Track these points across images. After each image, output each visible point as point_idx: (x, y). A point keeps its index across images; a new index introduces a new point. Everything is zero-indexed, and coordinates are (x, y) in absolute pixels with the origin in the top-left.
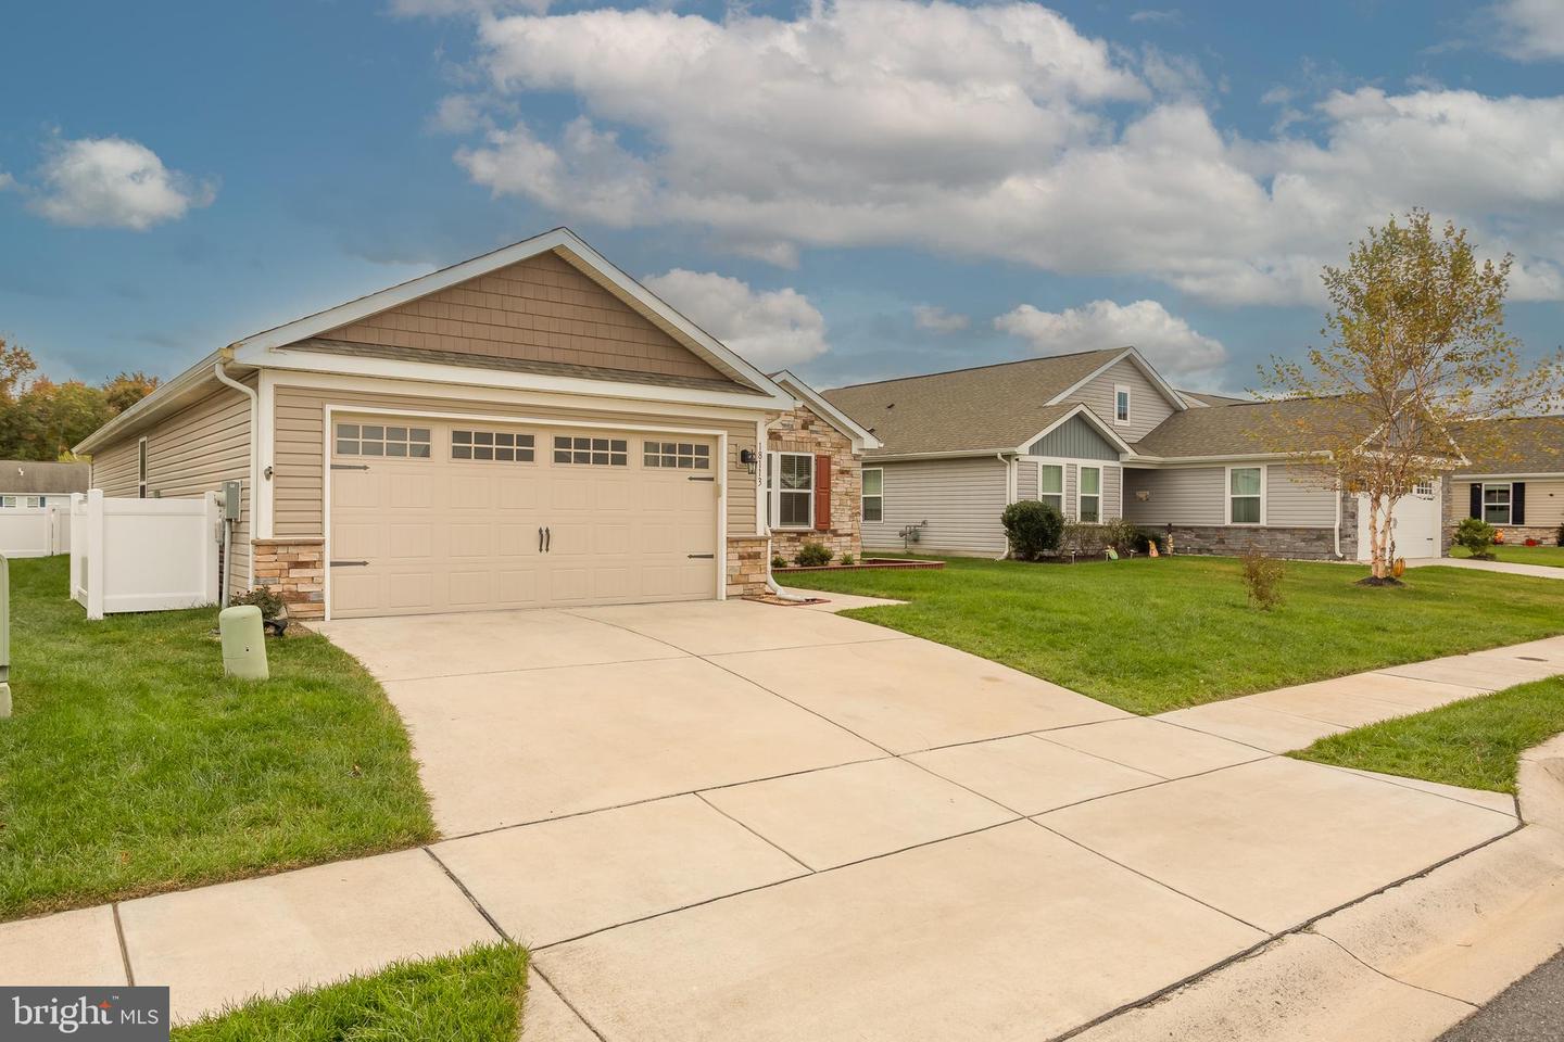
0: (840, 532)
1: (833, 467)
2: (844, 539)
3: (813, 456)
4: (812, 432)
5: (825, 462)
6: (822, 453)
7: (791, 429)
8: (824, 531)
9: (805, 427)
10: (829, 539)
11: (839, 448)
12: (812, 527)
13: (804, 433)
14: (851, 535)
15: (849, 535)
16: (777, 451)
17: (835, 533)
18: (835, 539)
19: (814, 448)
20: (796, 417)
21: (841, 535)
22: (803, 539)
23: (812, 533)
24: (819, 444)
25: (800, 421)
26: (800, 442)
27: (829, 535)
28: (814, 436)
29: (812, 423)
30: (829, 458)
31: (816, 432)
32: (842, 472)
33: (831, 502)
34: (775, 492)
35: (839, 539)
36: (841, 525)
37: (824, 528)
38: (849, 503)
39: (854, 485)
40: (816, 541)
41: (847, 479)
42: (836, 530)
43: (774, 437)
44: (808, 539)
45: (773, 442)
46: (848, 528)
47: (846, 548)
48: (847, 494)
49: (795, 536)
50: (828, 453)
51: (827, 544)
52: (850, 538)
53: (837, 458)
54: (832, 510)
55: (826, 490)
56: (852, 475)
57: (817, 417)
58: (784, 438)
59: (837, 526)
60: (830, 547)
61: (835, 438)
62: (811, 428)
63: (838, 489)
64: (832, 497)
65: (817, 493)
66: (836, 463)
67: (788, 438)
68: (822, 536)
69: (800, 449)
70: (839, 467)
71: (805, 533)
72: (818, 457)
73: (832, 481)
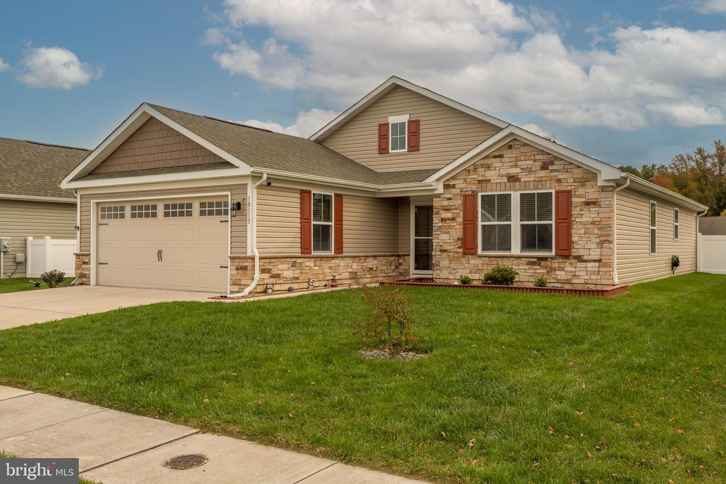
0: (585, 258)
1: (574, 200)
2: (589, 264)
3: (553, 191)
4: (552, 171)
5: (565, 197)
6: (563, 188)
7: (530, 171)
8: (567, 257)
9: (544, 167)
10: (571, 264)
11: (583, 182)
12: (553, 253)
13: (543, 173)
14: (599, 261)
15: (595, 261)
16: (516, 190)
17: (579, 259)
18: (579, 264)
19: (554, 184)
20: (535, 161)
21: (586, 261)
22: (543, 263)
23: (552, 258)
24: (559, 181)
25: (539, 164)
26: (539, 182)
27: (573, 261)
28: (553, 175)
29: (552, 163)
30: (569, 192)
31: (557, 171)
32: (587, 204)
33: (573, 231)
34: (516, 224)
35: (584, 264)
36: (587, 252)
37: (565, 253)
38: (596, 231)
39: (601, 215)
40: (556, 265)
41: (593, 209)
42: (580, 256)
43: (512, 179)
44: (548, 263)
45: (512, 184)
46: (595, 254)
47: (593, 273)
48: (593, 223)
49: (535, 260)
50: (569, 188)
51: (568, 268)
52: (597, 264)
53: (581, 191)
54: (575, 238)
55: (566, 220)
56: (600, 206)
57: (556, 158)
58: (522, 180)
59: (581, 253)
60: (573, 272)
61: (578, 173)
62: (551, 167)
63: (583, 220)
64: (575, 227)
65: (557, 223)
66: (580, 196)
67: (526, 179)
68: (564, 261)
69: (540, 187)
70: (583, 200)
71: (545, 259)
72: (557, 192)
73: (575, 212)
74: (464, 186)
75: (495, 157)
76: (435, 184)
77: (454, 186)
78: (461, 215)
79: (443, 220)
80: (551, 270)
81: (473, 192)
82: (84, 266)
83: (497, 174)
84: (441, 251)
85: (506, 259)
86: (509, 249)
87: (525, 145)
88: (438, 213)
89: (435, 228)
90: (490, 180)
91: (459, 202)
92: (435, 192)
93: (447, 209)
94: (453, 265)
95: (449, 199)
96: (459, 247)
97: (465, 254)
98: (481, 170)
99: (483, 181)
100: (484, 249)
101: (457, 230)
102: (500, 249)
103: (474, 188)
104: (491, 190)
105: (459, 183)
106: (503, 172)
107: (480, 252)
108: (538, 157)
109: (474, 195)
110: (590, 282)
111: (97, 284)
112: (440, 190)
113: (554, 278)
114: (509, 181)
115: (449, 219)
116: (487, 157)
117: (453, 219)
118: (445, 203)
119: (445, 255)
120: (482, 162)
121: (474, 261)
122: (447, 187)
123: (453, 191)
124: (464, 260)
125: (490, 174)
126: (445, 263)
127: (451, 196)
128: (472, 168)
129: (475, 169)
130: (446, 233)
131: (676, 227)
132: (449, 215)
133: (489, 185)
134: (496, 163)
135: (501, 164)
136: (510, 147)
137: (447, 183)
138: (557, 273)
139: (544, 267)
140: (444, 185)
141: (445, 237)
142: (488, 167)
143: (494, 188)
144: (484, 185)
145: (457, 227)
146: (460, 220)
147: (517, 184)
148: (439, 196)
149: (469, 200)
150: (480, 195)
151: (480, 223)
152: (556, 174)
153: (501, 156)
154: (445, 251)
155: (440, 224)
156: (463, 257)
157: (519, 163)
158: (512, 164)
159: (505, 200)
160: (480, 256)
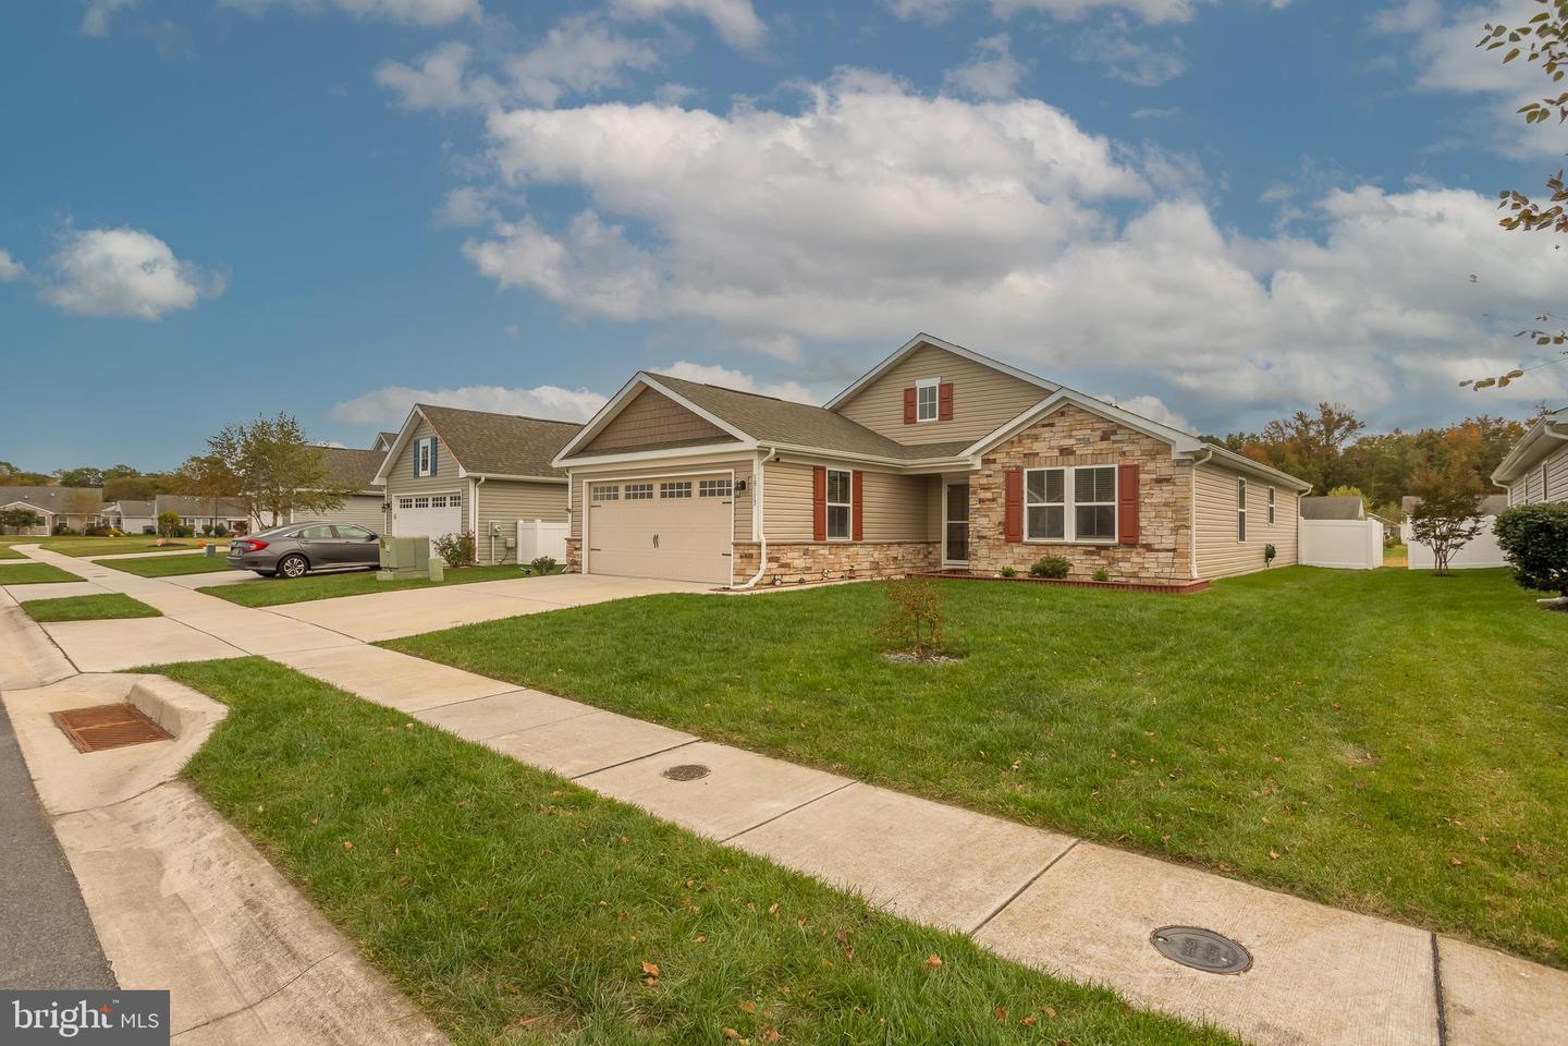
0: (1156, 547)
1: (1142, 476)
2: (1161, 555)
3: (1116, 466)
4: (1114, 442)
5: (1131, 474)
6: (1128, 463)
7: (1087, 442)
8: (1133, 545)
9: (1105, 437)
10: (1138, 553)
11: (1152, 455)
12: (1117, 541)
13: (1104, 445)
14: (1174, 550)
15: (1168, 550)
16: (1070, 466)
17: (1149, 548)
18: (1148, 555)
19: (1117, 458)
20: (1093, 430)
21: (1157, 551)
22: (1103, 553)
23: (1115, 547)
24: (1123, 454)
25: (1099, 433)
26: (1098, 455)
27: (1140, 550)
28: (1115, 446)
29: (1115, 433)
30: (1136, 467)
31: (1121, 442)
32: (1159, 481)
33: (1141, 514)
34: (1070, 505)
35: (1155, 554)
36: (1158, 540)
37: (1131, 540)
38: (1170, 514)
39: (1177, 495)
40: (1120, 555)
41: (1166, 488)
42: (1150, 545)
43: (1066, 452)
44: (1110, 553)
45: (1065, 458)
46: (1168, 542)
47: (1166, 565)
48: (1166, 504)
49: (1094, 549)
50: (1136, 462)
51: (1135, 559)
52: (1172, 553)
53: (1151, 466)
54: (1143, 523)
55: (1132, 501)
56: (1174, 484)
57: (1120, 426)
58: (1078, 452)
59: (1151, 540)
60: (1141, 563)
61: (1146, 444)
62: (1113, 438)
63: (1153, 500)
64: (1143, 509)
65: (1120, 505)
66: (1149, 472)
67: (1082, 452)
68: (1130, 550)
69: (1099, 461)
70: (1154, 476)
71: (1106, 547)
72: (1121, 468)
73: (1143, 491)
74: (1006, 460)
75: (1044, 426)
76: (970, 458)
77: (994, 461)
78: (1003, 495)
79: (981, 501)
80: (1113, 561)
81: (1018, 467)
82: (575, 552)
83: (1046, 447)
84: (978, 537)
85: (1058, 548)
86: (1062, 536)
87: (1081, 411)
88: (975, 493)
89: (971, 511)
90: (1038, 454)
91: (1000, 480)
92: (972, 468)
93: (985, 489)
94: (993, 555)
95: (988, 476)
96: (1000, 533)
97: (1008, 541)
98: (1027, 442)
99: (1030, 454)
100: (1030, 536)
101: (998, 513)
102: (1049, 536)
103: (1019, 463)
104: (1040, 466)
105: (1001, 458)
106: (1054, 443)
107: (1026, 538)
108: (1097, 425)
109: (1019, 470)
110: (1162, 575)
111: (589, 573)
112: (978, 465)
113: (1118, 571)
114: (1061, 455)
115: (988, 500)
116: (1034, 426)
117: (994, 500)
118: (984, 481)
119: (983, 542)
120: (1028, 432)
121: (1018, 550)
122: (985, 462)
123: (993, 466)
124: (1006, 549)
125: (1038, 447)
126: (983, 552)
127: (989, 473)
128: (1016, 439)
129: (1020, 441)
130: (985, 516)
131: (1271, 509)
132: (988, 495)
133: (1037, 459)
134: (1046, 433)
135: (1051, 434)
136: (1063, 414)
137: (986, 457)
138: (1121, 564)
139: (1104, 558)
140: (983, 460)
141: (983, 521)
142: (1036, 438)
143: (1043, 461)
144: (1031, 459)
145: (998, 509)
146: (1002, 501)
147: (1072, 458)
148: (976, 472)
149: (1012, 477)
150: (1026, 471)
151: (1026, 505)
152: (1120, 445)
153: (1052, 425)
154: (984, 537)
155: (979, 506)
156: (1005, 545)
157: (1074, 433)
158: (1064, 434)
159: (1057, 477)
160: (1026, 544)
